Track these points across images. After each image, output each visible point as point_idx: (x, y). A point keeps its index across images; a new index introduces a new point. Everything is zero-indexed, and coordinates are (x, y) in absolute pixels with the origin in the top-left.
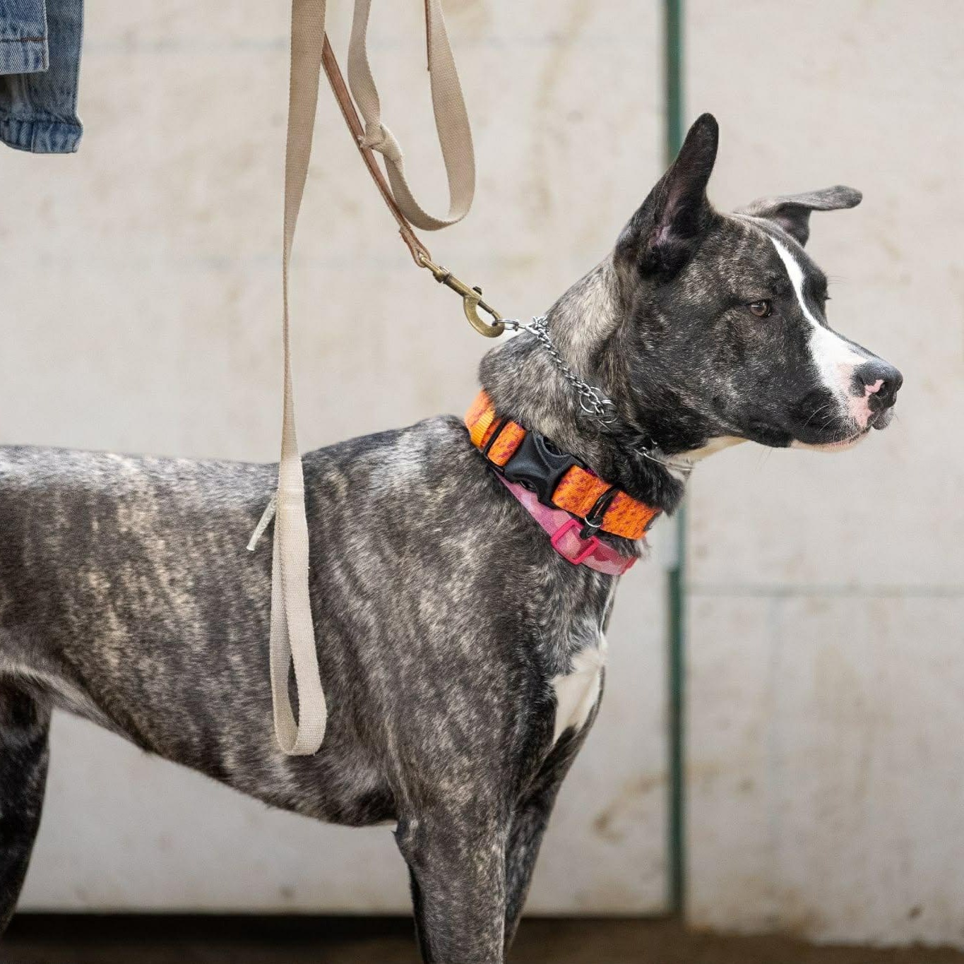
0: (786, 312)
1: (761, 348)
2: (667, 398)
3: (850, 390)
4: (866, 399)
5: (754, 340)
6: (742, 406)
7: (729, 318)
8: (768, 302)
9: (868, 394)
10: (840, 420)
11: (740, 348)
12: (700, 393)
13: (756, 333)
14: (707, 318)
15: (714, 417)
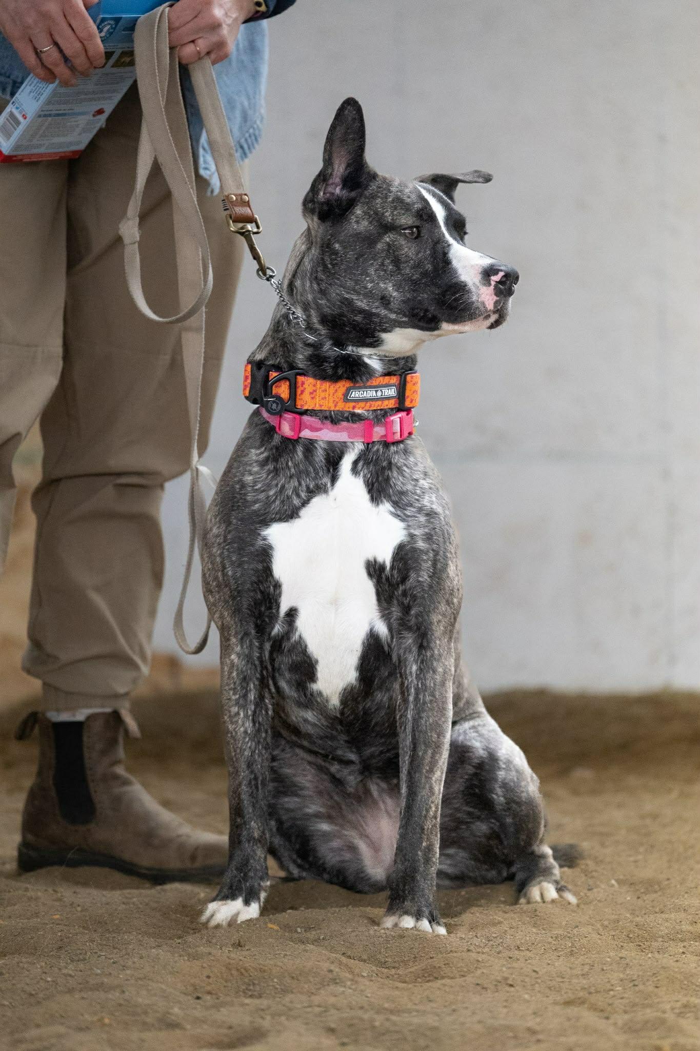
0: (431, 232)
1: (412, 262)
2: (342, 303)
3: (480, 282)
4: (492, 287)
5: (406, 256)
6: (404, 302)
7: (388, 240)
8: (417, 227)
9: (493, 283)
10: (473, 303)
11: (397, 262)
12: (369, 295)
13: (408, 249)
14: (370, 241)
15: (383, 312)
